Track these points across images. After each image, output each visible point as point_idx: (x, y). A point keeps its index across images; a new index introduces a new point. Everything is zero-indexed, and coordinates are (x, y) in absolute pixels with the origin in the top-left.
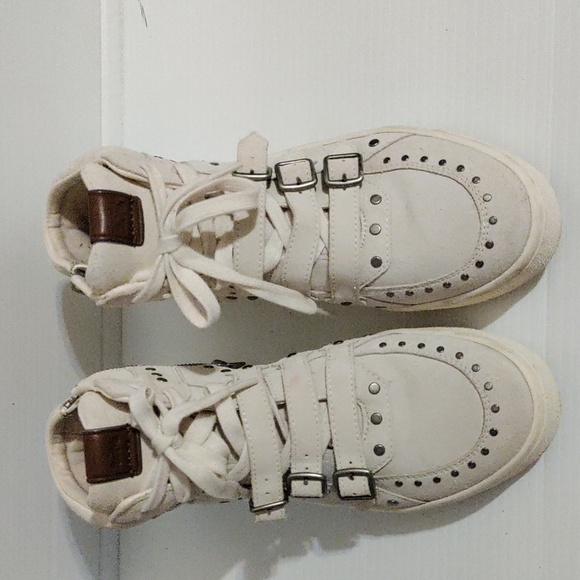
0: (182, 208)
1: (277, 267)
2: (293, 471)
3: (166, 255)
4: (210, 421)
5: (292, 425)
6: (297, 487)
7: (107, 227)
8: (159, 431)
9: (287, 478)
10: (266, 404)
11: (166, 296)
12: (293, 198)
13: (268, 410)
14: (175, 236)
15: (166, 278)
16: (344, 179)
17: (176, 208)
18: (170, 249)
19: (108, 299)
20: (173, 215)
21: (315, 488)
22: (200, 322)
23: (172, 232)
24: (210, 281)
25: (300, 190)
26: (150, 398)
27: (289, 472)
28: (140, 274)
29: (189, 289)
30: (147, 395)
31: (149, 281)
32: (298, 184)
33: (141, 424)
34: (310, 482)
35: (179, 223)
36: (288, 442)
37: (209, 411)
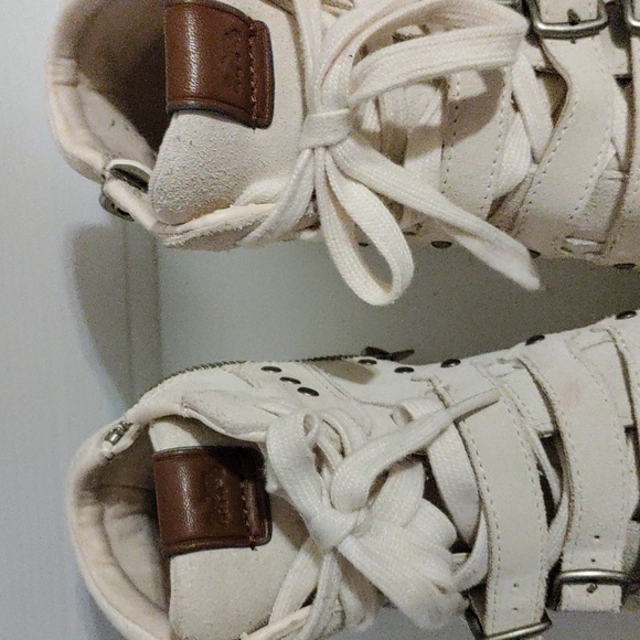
0: (364, 51)
2: (565, 566)
3: (321, 151)
6: (572, 596)
8: (326, 501)
9: (555, 582)
10: (520, 438)
11: (308, 235)
12: (560, 51)
13: (526, 450)
14: (345, 111)
15: (314, 197)
18: (331, 139)
19: (191, 235)
20: (344, 67)
21: (610, 596)
23: (340, 101)
25: (572, 37)
26: (311, 435)
27: (556, 569)
28: (257, 188)
29: (357, 218)
31: (281, 203)
32: (573, 23)
34: (601, 588)
35: (355, 84)
36: (563, 512)
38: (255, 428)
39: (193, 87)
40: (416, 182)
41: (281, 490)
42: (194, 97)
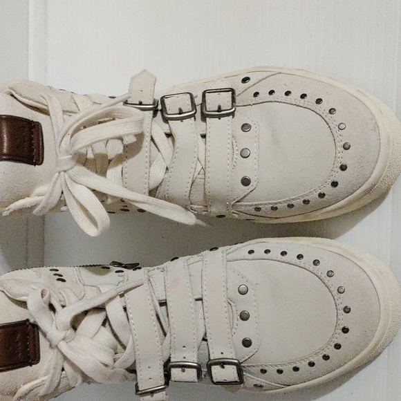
0: (77, 130)
1: (160, 184)
2: (172, 360)
3: (62, 173)
4: (99, 317)
5: (172, 320)
6: (176, 373)
7: (9, 148)
8: (54, 326)
9: (168, 366)
10: (150, 302)
11: (63, 208)
12: (175, 126)
13: (152, 308)
14: (71, 156)
15: (62, 193)
16: (219, 109)
17: (70, 132)
18: (66, 168)
19: (11, 211)
20: (67, 138)
21: (191, 374)
22: (92, 231)
23: (67, 152)
24: (102, 196)
25: (182, 119)
26: (46, 297)
27: (169, 360)
28: (39, 190)
29: (82, 203)
30: (43, 295)
31: (47, 195)
32: (180, 114)
33: (37, 320)
34: (186, 369)
35: (72, 145)
36: (168, 335)
37: (100, 309)
38: (23, 295)
39: (5, 151)
40: (111, 183)
41: (35, 321)
42: (5, 155)
